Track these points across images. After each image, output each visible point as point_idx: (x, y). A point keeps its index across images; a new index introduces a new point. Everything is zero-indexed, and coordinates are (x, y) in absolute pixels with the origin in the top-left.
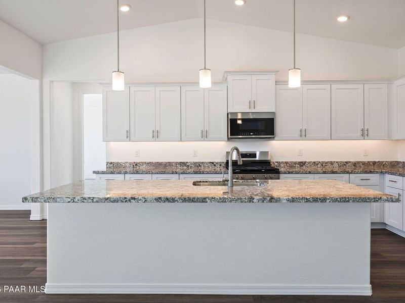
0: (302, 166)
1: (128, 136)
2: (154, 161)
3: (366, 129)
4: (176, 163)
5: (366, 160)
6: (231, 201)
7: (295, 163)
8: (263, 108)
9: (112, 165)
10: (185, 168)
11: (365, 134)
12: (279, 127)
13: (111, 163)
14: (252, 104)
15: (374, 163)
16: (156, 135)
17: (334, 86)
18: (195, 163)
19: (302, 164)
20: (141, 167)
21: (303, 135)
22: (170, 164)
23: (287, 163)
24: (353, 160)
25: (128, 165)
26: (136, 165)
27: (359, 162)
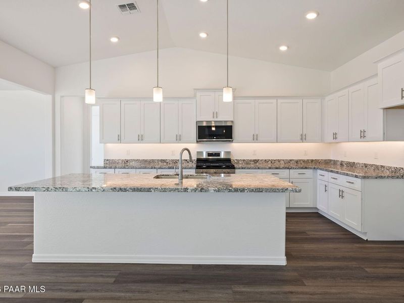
0: (256, 163)
1: (119, 140)
2: (141, 158)
3: (304, 134)
4: (158, 160)
5: (305, 158)
6: (170, 191)
7: (251, 161)
8: (224, 118)
9: (108, 162)
10: (165, 164)
11: (303, 138)
12: (236, 132)
13: (108, 160)
14: (215, 114)
15: (312, 161)
16: (141, 139)
17: (280, 101)
18: (172, 160)
19: (256, 161)
20: (131, 163)
21: (255, 139)
22: (153, 161)
23: (244, 160)
24: (296, 158)
25: (120, 162)
26: (127, 161)
27: (300, 160)
